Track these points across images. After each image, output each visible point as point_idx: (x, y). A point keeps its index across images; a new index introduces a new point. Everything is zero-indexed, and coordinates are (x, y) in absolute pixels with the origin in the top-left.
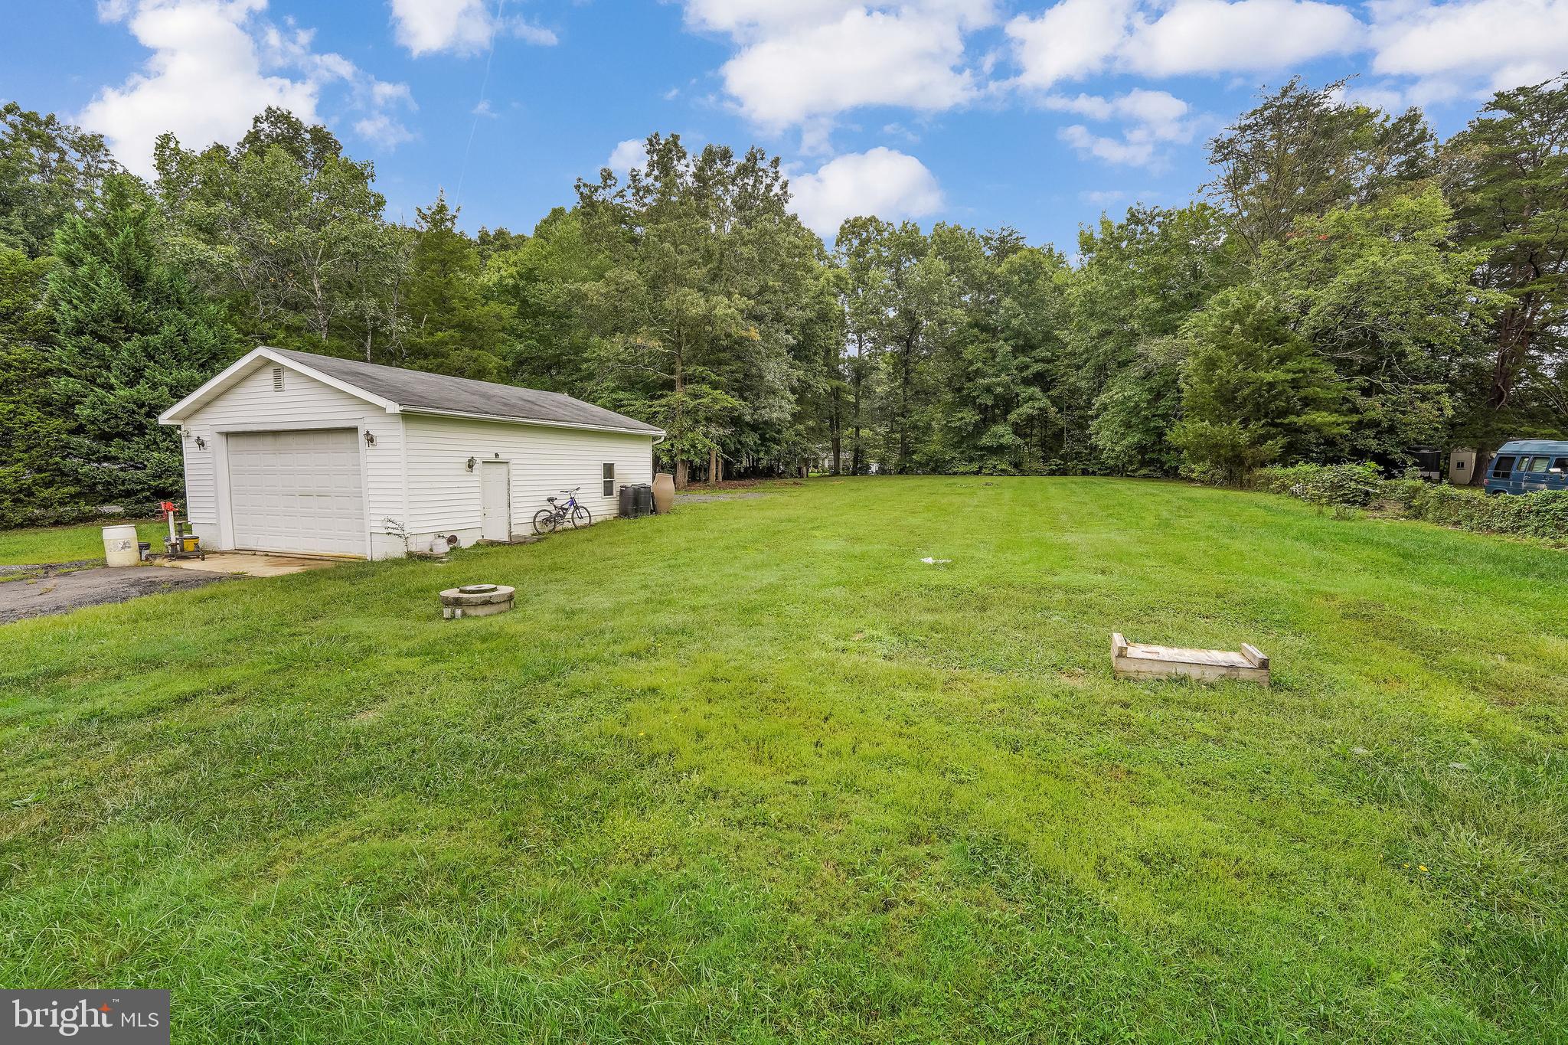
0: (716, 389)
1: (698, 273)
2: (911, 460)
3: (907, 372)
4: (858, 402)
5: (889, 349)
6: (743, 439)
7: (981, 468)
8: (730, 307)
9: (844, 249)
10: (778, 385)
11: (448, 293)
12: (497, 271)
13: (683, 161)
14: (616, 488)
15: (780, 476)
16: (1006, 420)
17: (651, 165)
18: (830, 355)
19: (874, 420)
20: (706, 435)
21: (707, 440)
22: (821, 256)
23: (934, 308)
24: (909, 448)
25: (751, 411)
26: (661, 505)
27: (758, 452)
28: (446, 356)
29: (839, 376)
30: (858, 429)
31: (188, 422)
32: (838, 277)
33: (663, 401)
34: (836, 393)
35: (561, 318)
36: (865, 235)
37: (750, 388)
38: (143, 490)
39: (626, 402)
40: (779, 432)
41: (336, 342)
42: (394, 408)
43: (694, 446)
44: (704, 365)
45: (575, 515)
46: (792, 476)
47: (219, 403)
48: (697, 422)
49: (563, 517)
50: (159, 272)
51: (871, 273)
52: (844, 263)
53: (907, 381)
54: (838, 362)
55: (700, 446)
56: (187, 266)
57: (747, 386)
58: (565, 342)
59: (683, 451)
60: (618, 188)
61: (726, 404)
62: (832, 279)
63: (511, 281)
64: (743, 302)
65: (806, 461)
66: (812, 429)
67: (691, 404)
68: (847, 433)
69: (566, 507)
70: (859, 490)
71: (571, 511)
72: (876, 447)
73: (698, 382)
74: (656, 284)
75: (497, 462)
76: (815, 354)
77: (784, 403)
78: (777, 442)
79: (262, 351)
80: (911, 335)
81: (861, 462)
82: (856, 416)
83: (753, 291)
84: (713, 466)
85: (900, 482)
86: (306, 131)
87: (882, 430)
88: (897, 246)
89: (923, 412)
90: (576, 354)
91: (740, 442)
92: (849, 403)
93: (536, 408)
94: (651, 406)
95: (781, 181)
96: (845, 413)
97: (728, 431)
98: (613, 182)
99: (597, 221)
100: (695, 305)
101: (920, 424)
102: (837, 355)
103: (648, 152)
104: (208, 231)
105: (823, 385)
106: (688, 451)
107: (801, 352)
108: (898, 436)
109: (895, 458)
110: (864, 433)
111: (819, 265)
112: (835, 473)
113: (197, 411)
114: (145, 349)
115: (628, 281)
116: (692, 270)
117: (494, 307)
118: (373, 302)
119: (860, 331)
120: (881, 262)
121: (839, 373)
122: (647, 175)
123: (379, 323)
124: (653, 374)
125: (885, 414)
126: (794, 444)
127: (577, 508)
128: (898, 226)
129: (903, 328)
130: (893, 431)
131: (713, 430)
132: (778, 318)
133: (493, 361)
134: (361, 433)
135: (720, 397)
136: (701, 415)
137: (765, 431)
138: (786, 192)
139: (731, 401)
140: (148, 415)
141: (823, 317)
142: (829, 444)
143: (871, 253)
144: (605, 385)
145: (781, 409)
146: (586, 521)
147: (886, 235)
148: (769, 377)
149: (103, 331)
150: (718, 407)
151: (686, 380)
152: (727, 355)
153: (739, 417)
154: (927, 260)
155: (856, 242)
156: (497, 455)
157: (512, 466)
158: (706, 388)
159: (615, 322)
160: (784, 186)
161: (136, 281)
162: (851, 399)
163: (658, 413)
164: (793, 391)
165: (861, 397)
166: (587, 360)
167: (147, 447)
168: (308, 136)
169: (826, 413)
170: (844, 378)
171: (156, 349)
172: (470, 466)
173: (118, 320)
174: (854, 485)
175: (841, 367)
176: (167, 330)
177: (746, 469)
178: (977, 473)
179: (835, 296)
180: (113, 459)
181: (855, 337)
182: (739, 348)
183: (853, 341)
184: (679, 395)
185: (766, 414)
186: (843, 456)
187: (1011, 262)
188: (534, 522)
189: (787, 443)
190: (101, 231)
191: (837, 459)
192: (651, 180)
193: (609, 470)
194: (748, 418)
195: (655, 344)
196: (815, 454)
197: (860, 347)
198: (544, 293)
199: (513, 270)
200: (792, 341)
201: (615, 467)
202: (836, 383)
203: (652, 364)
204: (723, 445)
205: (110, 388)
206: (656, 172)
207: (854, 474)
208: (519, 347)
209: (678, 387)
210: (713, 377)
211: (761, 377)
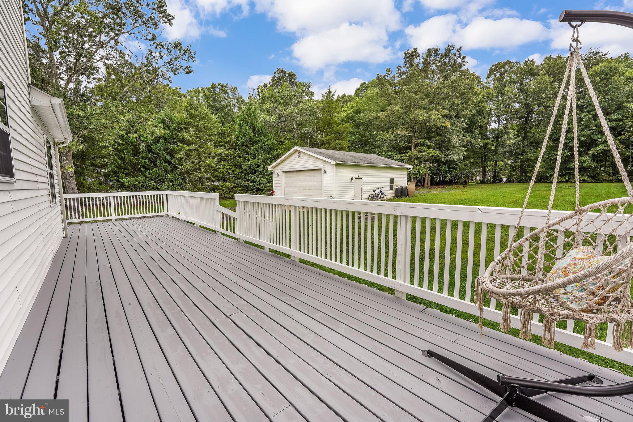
0: (429, 148)
1: (424, 102)
2: (526, 176)
3: (525, 133)
4: (497, 150)
5: (515, 122)
6: (440, 168)
7: (569, 179)
8: (438, 115)
9: (491, 79)
10: (457, 145)
11: (331, 122)
12: (346, 111)
13: (418, 58)
14: (394, 188)
15: (456, 184)
16: (587, 154)
17: (405, 63)
18: (482, 129)
19: (504, 157)
20: (425, 167)
21: (425, 169)
22: (479, 83)
23: (542, 101)
24: (525, 170)
25: (445, 156)
26: (410, 194)
27: (446, 173)
28: (330, 143)
29: (487, 138)
30: (496, 162)
31: (275, 169)
32: (488, 93)
33: (407, 154)
34: (485, 145)
35: (368, 126)
36: (503, 70)
37: (445, 147)
38: (255, 189)
39: (392, 156)
40: (457, 164)
41: (300, 142)
42: (333, 162)
43: (419, 172)
44: (424, 139)
45: (381, 197)
46: (461, 184)
47: (283, 163)
48: (421, 162)
49: (378, 197)
50: (259, 126)
51: (507, 88)
52: (491, 85)
53: (525, 138)
54: (487, 131)
55: (422, 172)
56: (265, 124)
57: (443, 146)
58: (369, 135)
59: (414, 174)
60: (393, 74)
61: (434, 154)
62: (486, 95)
63: (350, 115)
64: (443, 112)
65: (468, 177)
66: (472, 163)
67: (419, 155)
68: (490, 164)
69: (379, 193)
70: (496, 189)
71: (380, 195)
72: (506, 170)
73: (421, 146)
74: (405, 109)
75: (359, 178)
76: (475, 129)
77: (460, 152)
78: (456, 169)
79: (296, 148)
80: (528, 115)
81: (497, 177)
82: (495, 155)
83: (448, 107)
84: (426, 180)
85: (518, 186)
86: (287, 74)
87: (509, 162)
88: (521, 73)
89: (534, 152)
90: (373, 139)
91: (439, 169)
92: (491, 150)
93: (369, 160)
94: (402, 157)
95: (461, 57)
96: (489, 155)
97: (434, 165)
98: (390, 73)
99: (385, 89)
100: (423, 115)
101: (532, 158)
102: (486, 128)
103: (404, 58)
104: (269, 112)
105: (479, 143)
106: (417, 174)
107: (469, 130)
108: (519, 164)
109: (516, 175)
110: (500, 163)
111: (477, 89)
112: (483, 182)
113: (277, 166)
114: (256, 149)
115: (396, 110)
116: (421, 101)
117: (347, 125)
118: (311, 128)
119: (498, 116)
120: (512, 82)
121: (487, 136)
122: (404, 67)
123: (312, 135)
124: (403, 144)
125: (512, 154)
126: (463, 170)
127: (382, 194)
128: (522, 63)
129: (524, 112)
130: (515, 162)
131: (428, 165)
132: (458, 116)
133: (345, 144)
134: (323, 171)
135: (431, 151)
136: (423, 159)
137: (451, 165)
138: (464, 62)
139: (436, 153)
140: (257, 167)
141: (480, 113)
142: (481, 169)
143: (507, 78)
144: (384, 150)
145: (458, 155)
146: (385, 199)
147: (515, 68)
148: (454, 142)
149: (247, 145)
150: (430, 155)
151: (417, 145)
152: (435, 134)
153: (439, 159)
154: (539, 78)
155: (498, 75)
156: (359, 176)
157: (363, 180)
158: (425, 148)
159: (389, 126)
160: (464, 58)
161: (254, 129)
162: (493, 148)
163: (404, 159)
164: (464, 147)
165: (498, 147)
166: (377, 141)
167: (256, 177)
168: (287, 75)
169: (480, 155)
170: (490, 138)
171: (259, 148)
172: (352, 180)
173: (250, 141)
174: (494, 187)
175: (488, 133)
176: (261, 142)
177: (439, 181)
178: (566, 182)
179: (486, 102)
180: (248, 180)
181: (496, 119)
182: (440, 131)
183: (495, 121)
184: (414, 152)
185: (452, 157)
186: (487, 174)
187: (594, 70)
188: (369, 198)
189: (460, 169)
190: (246, 116)
191: (484, 176)
192: (405, 69)
193: (392, 181)
194: (443, 160)
195: (406, 133)
196: (473, 174)
197: (499, 124)
198: (363, 118)
199: (351, 110)
200: (465, 125)
201: (394, 180)
202: (485, 141)
203: (403, 140)
204: (431, 170)
205: (249, 160)
206: (407, 65)
207: (493, 182)
208: (353, 138)
209: (413, 148)
210: (429, 143)
211: (449, 142)
